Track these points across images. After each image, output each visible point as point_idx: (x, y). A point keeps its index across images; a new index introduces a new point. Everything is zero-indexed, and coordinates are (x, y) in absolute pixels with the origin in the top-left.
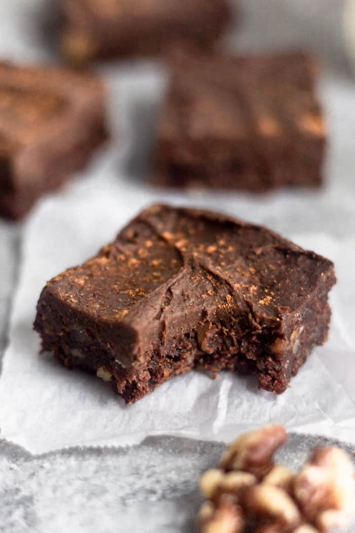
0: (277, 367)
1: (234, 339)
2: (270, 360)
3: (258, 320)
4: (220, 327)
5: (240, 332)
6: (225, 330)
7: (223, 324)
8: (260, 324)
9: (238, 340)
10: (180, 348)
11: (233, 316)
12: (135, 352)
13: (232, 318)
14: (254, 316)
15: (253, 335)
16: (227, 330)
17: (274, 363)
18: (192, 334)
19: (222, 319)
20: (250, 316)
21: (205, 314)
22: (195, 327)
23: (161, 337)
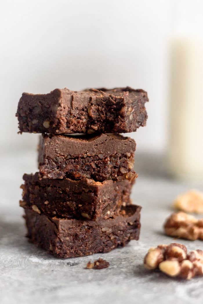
0: (123, 120)
1: (104, 113)
2: (120, 117)
3: (114, 100)
4: (97, 106)
5: (107, 109)
6: (100, 108)
7: (99, 105)
8: (115, 101)
9: (105, 113)
10: (80, 114)
11: (103, 101)
12: (60, 102)
13: (103, 102)
14: (112, 98)
15: (112, 108)
16: (101, 108)
17: (121, 118)
18: (85, 110)
19: (99, 103)
20: (111, 98)
21: (91, 98)
22: (87, 106)
23: (71, 104)
